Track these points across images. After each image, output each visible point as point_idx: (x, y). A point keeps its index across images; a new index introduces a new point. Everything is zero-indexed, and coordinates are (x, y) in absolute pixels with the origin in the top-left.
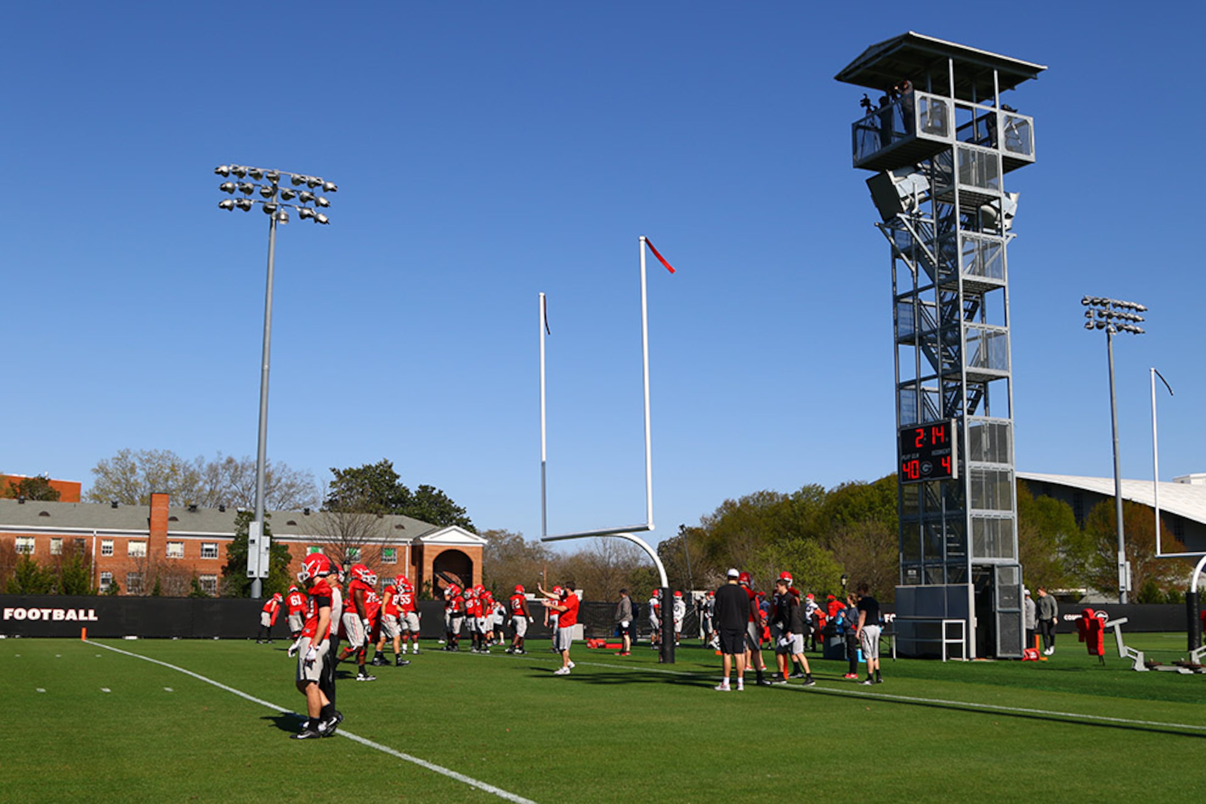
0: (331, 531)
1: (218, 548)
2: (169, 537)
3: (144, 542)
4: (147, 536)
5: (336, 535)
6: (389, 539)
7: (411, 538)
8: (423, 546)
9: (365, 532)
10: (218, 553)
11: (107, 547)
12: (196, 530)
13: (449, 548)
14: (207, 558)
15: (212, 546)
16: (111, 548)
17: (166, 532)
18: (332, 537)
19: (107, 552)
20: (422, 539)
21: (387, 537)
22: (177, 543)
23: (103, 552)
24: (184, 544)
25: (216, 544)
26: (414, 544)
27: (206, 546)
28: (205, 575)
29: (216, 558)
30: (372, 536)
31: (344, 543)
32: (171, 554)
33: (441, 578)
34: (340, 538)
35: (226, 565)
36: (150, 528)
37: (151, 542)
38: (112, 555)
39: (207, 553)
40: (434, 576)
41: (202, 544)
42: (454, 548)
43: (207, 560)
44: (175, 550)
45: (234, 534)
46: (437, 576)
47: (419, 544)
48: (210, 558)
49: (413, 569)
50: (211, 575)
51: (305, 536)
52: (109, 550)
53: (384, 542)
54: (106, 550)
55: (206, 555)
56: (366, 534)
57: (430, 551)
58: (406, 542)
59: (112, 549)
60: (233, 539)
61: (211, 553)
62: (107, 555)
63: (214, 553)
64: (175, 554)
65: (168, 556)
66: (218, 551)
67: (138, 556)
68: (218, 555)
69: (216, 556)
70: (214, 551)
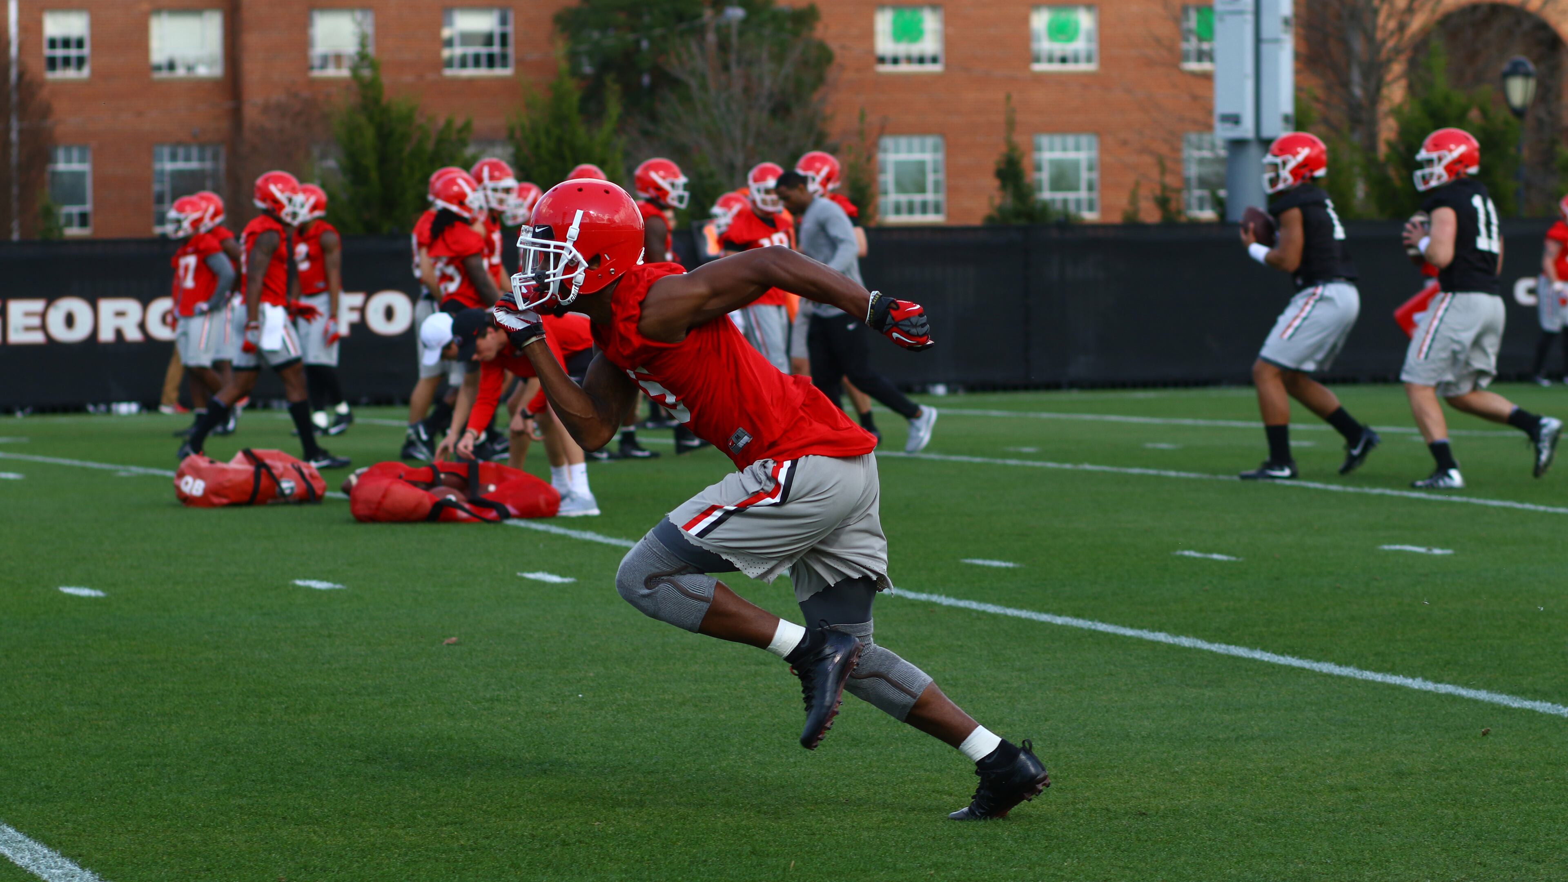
1: (510, 29)
10: (511, 50)
11: (66, 43)
14: (470, 72)
15: (488, 23)
16: (80, 44)
19: (66, 61)
23: (52, 63)
27: (465, 23)
29: (508, 71)
32: (325, 61)
38: (85, 72)
39: (471, 51)
43: (470, 81)
48: (483, 72)
52: (73, 52)
54: (59, 52)
59: (86, 51)
61: (483, 51)
62: (71, 74)
63: (496, 49)
64: (338, 59)
65: (311, 68)
66: (511, 40)
67: (192, 75)
68: (511, 59)
69: (504, 65)
70: (497, 40)
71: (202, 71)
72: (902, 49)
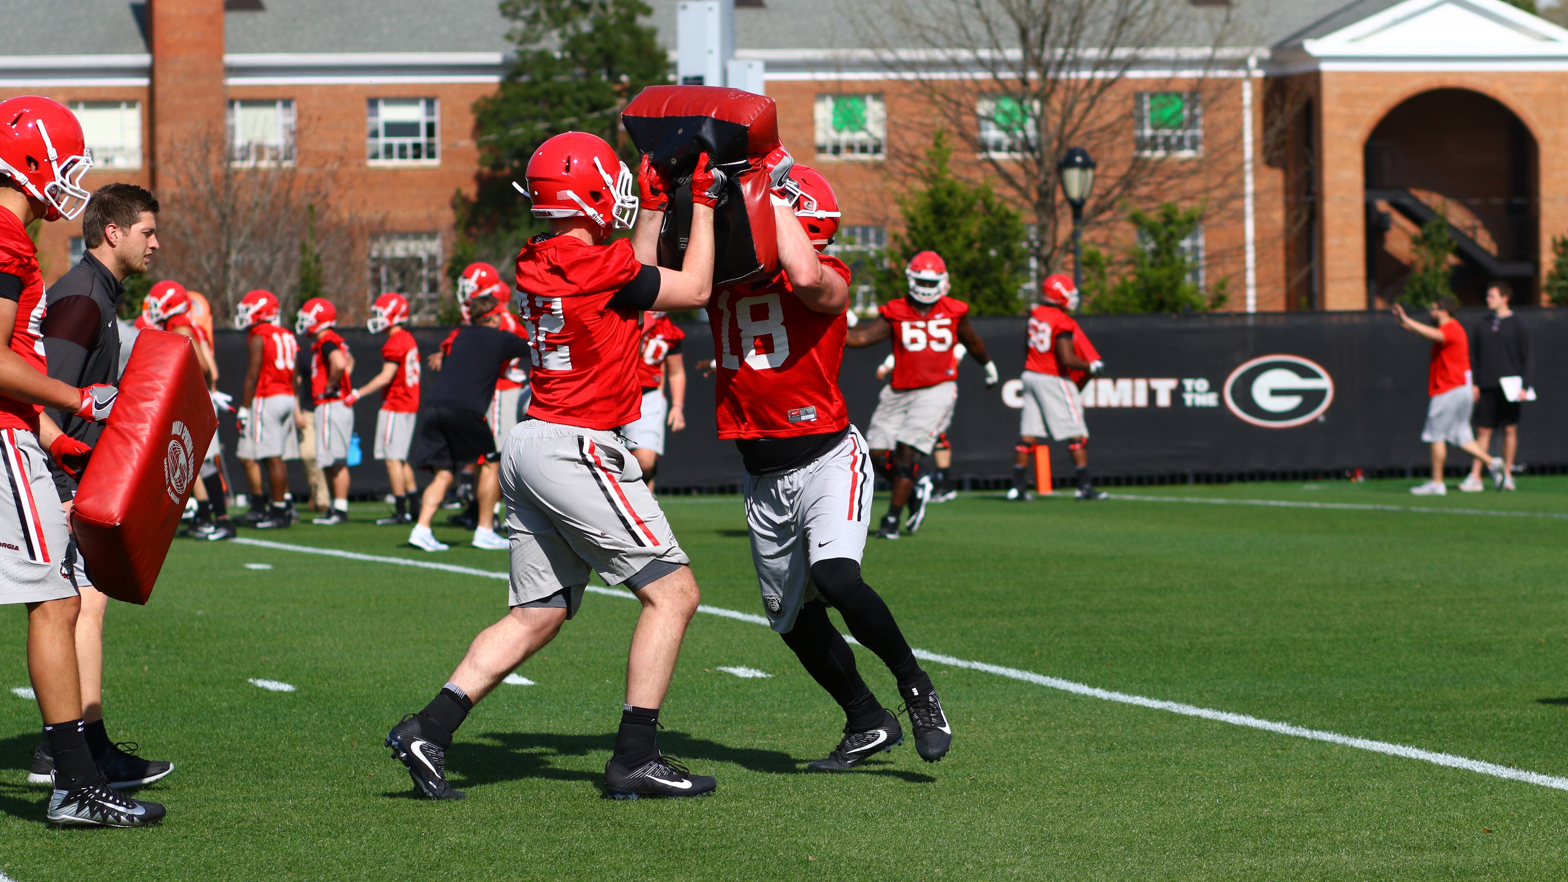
0: (977, 28)
1: (436, 119)
2: (234, 81)
3: (131, 104)
4: (144, 82)
5: (996, 45)
6: (1226, 53)
7: (1258, 41)
8: (1315, 77)
9: (1123, 22)
10: (439, 140)
12: (343, 47)
13: (1435, 84)
14: (395, 162)
15: (414, 114)
17: (219, 58)
18: (984, 54)
20: (1314, 47)
21: (1218, 43)
22: (270, 102)
24: (294, 106)
25: (430, 103)
26: (1276, 71)
27: (389, 114)
28: (404, 235)
29: (435, 162)
30: (1154, 41)
31: (1033, 75)
32: (245, 151)
33: (1398, 219)
34: (1015, 54)
35: (471, 191)
36: (150, 47)
37: (161, 106)
39: (396, 141)
40: (1369, 209)
41: (373, 103)
42: (1451, 82)
43: (396, 171)
44: (257, 137)
45: (494, 58)
46: (1382, 206)
47: (1297, 68)
48: (410, 163)
49: (1276, 178)
50: (417, 235)
51: (866, 54)
53: (1210, 63)
55: (389, 151)
56: (1132, 32)
57: (1347, 99)
58: (1242, 63)
60: (494, 79)
61: (409, 141)
63: (422, 139)
64: (260, 151)
65: (231, 159)
66: (438, 130)
67: (109, 166)
68: (438, 149)
69: (431, 155)
70: (423, 130)
71: (120, 163)
72: (845, 137)
